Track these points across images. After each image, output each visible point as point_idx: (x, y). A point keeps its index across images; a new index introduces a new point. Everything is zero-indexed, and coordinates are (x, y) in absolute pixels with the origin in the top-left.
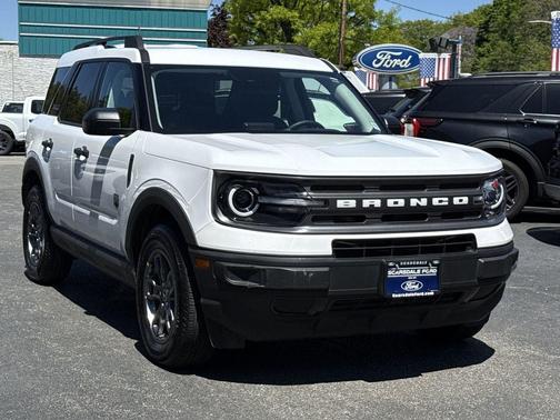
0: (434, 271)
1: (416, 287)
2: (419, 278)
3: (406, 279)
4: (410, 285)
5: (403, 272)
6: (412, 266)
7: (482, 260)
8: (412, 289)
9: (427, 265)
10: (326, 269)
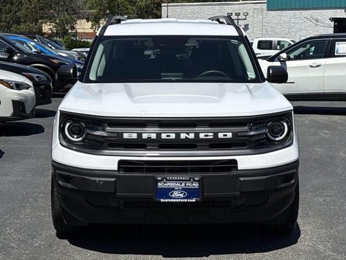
0: (196, 185)
1: (182, 195)
2: (183, 189)
3: (173, 189)
4: (176, 194)
5: (171, 185)
6: (177, 180)
7: (241, 179)
8: (178, 197)
9: (190, 180)
10: (113, 180)
